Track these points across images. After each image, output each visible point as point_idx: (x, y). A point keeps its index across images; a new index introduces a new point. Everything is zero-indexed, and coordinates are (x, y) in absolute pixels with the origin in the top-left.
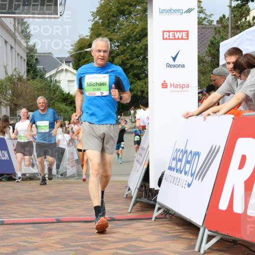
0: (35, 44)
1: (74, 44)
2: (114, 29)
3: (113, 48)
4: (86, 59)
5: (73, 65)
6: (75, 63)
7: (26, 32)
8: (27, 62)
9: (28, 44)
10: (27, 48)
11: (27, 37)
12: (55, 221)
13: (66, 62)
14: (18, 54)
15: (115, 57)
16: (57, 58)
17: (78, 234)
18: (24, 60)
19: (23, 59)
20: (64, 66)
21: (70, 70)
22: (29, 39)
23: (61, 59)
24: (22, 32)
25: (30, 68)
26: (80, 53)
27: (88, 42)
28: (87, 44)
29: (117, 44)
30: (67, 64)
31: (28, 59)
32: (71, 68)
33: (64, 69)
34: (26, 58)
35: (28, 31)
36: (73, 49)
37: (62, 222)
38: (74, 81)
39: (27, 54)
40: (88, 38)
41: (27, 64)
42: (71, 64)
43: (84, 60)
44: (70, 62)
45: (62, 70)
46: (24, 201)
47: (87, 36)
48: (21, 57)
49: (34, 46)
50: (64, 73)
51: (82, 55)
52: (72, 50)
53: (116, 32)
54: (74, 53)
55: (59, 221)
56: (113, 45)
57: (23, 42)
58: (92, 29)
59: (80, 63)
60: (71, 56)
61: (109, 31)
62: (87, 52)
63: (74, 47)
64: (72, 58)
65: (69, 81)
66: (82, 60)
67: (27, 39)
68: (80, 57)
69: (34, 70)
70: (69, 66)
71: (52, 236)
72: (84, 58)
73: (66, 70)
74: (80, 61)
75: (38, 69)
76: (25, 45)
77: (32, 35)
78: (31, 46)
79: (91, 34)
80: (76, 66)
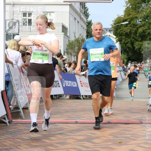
0: (91, 20)
1: (114, 20)
2: (139, 11)
3: (138, 23)
4: (121, 29)
5: (113, 33)
6: (115, 31)
7: (87, 13)
8: (87, 30)
9: (88, 20)
10: (87, 22)
11: (87, 15)
13: (109, 31)
14: (82, 26)
15: (139, 28)
16: (104, 28)
17: (122, 130)
18: (85, 29)
20: (108, 33)
21: (111, 35)
22: (88, 17)
23: (106, 29)
24: (84, 13)
25: (88, 34)
26: (119, 25)
27: (122, 19)
29: (140, 20)
31: (87, 29)
33: (108, 35)
34: (86, 29)
35: (88, 12)
36: (114, 23)
39: (87, 26)
40: (123, 16)
41: (87, 32)
42: (112, 32)
43: (120, 30)
44: (111, 31)
46: (88, 111)
47: (122, 16)
48: (84, 28)
49: (91, 21)
51: (119, 27)
52: (113, 24)
53: (140, 13)
54: (114, 26)
55: (109, 123)
56: (137, 21)
57: (84, 18)
58: (125, 11)
59: (118, 31)
60: (112, 27)
61: (135, 12)
62: (123, 24)
63: (114, 22)
64: (113, 28)
66: (119, 30)
67: (87, 17)
68: (117, 28)
69: (90, 35)
70: (111, 33)
71: (106, 131)
72: (120, 28)
74: (117, 30)
75: (93, 35)
76: (86, 21)
77: (90, 15)
78: (89, 21)
79: (125, 14)
80: (115, 33)
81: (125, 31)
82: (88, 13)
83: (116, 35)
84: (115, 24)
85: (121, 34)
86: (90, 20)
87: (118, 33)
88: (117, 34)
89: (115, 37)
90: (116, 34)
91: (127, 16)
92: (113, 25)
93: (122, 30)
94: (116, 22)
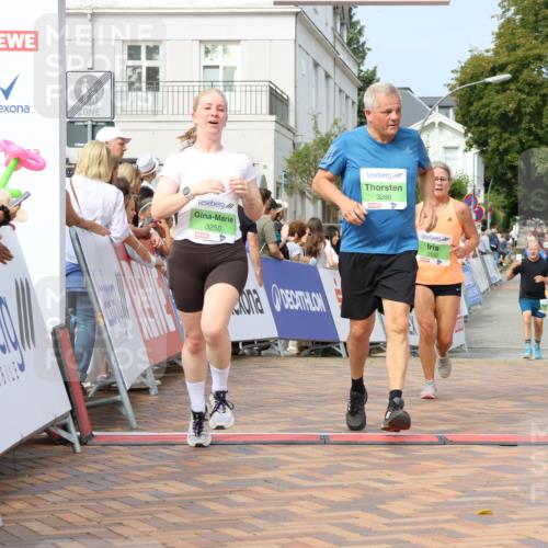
0: (375, 68)
1: (459, 69)
3: (545, 76)
4: (485, 101)
5: (456, 114)
6: (461, 109)
7: (358, 42)
9: (362, 68)
10: (359, 77)
11: (359, 52)
12: (436, 440)
13: (441, 107)
14: (341, 91)
16: (421, 98)
17: (490, 468)
18: (353, 103)
19: (350, 101)
20: (437, 116)
21: (448, 123)
22: (363, 58)
23: (431, 102)
24: (350, 42)
26: (475, 87)
27: (489, 63)
28: (489, 68)
30: (443, 111)
32: (450, 121)
33: (437, 123)
34: (356, 101)
35: (362, 40)
36: (457, 79)
37: (452, 443)
38: (457, 148)
39: (359, 89)
40: (490, 54)
41: (359, 112)
42: (451, 111)
43: (480, 103)
44: (448, 107)
45: (433, 124)
47: (487, 51)
48: (347, 97)
49: (374, 72)
50: (437, 130)
51: (477, 91)
52: (454, 82)
54: (458, 88)
55: (444, 442)
56: (544, 70)
57: (350, 63)
58: (499, 36)
59: (471, 108)
60: (452, 95)
61: (536, 38)
62: (490, 83)
63: (458, 75)
64: (454, 98)
65: (446, 148)
66: (475, 104)
67: (359, 58)
68: (471, 97)
70: (447, 115)
71: (432, 471)
72: (481, 98)
73: (441, 124)
74: (471, 104)
76: (355, 71)
77: (369, 49)
78: (366, 72)
79: (498, 46)
80: (463, 116)
81: (497, 108)
82: (363, 44)
83: (464, 123)
84: (461, 84)
85: (486, 117)
86: (371, 69)
87: (472, 114)
88: (471, 119)
89: (463, 131)
90: (467, 119)
91: (506, 53)
92: (454, 87)
93: (488, 105)
94: (467, 74)
